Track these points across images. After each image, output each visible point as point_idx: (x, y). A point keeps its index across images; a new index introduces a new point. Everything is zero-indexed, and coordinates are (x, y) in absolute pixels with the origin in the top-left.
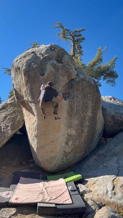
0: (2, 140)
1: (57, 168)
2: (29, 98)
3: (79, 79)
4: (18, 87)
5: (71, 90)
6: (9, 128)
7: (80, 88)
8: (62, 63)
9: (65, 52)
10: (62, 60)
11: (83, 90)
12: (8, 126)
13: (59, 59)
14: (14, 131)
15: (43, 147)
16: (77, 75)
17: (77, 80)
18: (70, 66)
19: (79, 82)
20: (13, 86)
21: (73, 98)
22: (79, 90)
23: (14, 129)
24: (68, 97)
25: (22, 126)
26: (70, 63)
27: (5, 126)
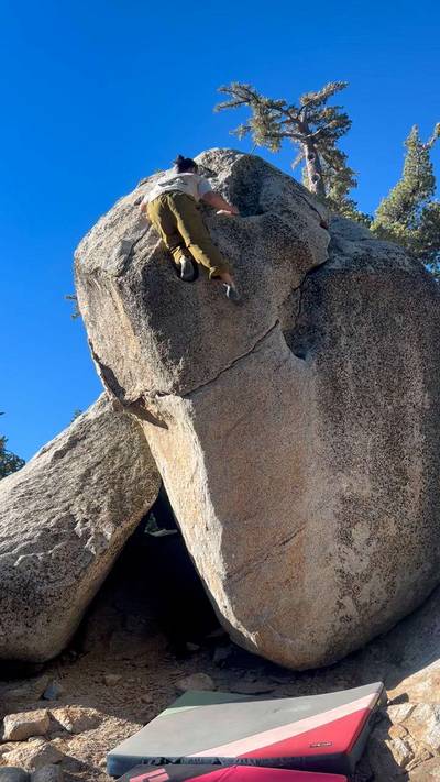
0: (85, 568)
1: (323, 651)
2: (156, 380)
3: (344, 259)
4: (109, 344)
5: (320, 314)
6: (104, 515)
7: (357, 296)
8: (260, 212)
9: (265, 165)
10: (257, 200)
11: (367, 300)
12: (97, 510)
13: (248, 200)
14: (126, 524)
15: (246, 569)
16: (334, 247)
17: (336, 266)
18: (295, 216)
19: (345, 272)
20: (91, 344)
21: (334, 343)
22: (352, 305)
23: (126, 516)
24: (312, 341)
25: (155, 497)
26: (292, 205)
27: (88, 509)
